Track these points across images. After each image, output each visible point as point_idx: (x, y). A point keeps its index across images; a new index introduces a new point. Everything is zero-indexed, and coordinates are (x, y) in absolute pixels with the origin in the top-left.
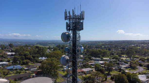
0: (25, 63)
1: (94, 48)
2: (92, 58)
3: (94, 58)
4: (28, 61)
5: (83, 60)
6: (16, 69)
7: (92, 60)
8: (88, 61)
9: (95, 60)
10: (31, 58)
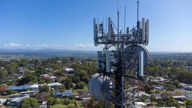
0: (80, 86)
1: (185, 66)
2: (181, 84)
3: (183, 85)
4: (83, 83)
5: (164, 87)
6: (65, 97)
7: (180, 87)
8: (173, 90)
9: (187, 89)
10: (87, 79)
